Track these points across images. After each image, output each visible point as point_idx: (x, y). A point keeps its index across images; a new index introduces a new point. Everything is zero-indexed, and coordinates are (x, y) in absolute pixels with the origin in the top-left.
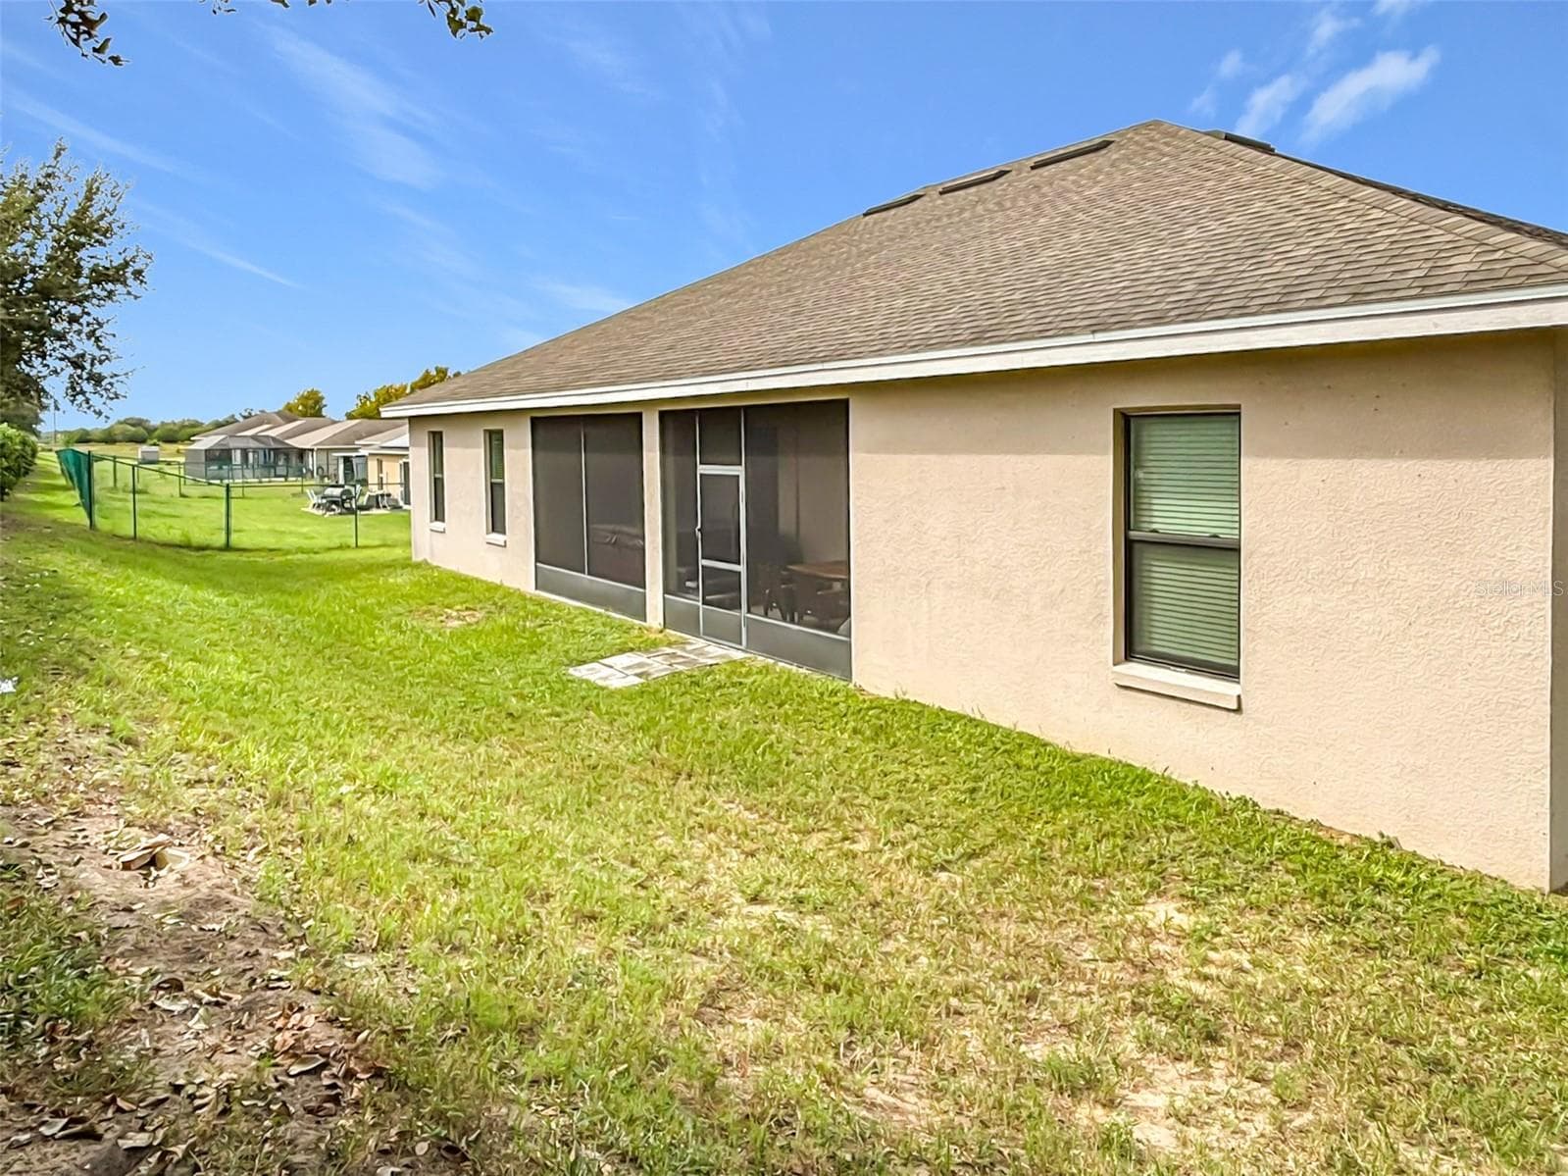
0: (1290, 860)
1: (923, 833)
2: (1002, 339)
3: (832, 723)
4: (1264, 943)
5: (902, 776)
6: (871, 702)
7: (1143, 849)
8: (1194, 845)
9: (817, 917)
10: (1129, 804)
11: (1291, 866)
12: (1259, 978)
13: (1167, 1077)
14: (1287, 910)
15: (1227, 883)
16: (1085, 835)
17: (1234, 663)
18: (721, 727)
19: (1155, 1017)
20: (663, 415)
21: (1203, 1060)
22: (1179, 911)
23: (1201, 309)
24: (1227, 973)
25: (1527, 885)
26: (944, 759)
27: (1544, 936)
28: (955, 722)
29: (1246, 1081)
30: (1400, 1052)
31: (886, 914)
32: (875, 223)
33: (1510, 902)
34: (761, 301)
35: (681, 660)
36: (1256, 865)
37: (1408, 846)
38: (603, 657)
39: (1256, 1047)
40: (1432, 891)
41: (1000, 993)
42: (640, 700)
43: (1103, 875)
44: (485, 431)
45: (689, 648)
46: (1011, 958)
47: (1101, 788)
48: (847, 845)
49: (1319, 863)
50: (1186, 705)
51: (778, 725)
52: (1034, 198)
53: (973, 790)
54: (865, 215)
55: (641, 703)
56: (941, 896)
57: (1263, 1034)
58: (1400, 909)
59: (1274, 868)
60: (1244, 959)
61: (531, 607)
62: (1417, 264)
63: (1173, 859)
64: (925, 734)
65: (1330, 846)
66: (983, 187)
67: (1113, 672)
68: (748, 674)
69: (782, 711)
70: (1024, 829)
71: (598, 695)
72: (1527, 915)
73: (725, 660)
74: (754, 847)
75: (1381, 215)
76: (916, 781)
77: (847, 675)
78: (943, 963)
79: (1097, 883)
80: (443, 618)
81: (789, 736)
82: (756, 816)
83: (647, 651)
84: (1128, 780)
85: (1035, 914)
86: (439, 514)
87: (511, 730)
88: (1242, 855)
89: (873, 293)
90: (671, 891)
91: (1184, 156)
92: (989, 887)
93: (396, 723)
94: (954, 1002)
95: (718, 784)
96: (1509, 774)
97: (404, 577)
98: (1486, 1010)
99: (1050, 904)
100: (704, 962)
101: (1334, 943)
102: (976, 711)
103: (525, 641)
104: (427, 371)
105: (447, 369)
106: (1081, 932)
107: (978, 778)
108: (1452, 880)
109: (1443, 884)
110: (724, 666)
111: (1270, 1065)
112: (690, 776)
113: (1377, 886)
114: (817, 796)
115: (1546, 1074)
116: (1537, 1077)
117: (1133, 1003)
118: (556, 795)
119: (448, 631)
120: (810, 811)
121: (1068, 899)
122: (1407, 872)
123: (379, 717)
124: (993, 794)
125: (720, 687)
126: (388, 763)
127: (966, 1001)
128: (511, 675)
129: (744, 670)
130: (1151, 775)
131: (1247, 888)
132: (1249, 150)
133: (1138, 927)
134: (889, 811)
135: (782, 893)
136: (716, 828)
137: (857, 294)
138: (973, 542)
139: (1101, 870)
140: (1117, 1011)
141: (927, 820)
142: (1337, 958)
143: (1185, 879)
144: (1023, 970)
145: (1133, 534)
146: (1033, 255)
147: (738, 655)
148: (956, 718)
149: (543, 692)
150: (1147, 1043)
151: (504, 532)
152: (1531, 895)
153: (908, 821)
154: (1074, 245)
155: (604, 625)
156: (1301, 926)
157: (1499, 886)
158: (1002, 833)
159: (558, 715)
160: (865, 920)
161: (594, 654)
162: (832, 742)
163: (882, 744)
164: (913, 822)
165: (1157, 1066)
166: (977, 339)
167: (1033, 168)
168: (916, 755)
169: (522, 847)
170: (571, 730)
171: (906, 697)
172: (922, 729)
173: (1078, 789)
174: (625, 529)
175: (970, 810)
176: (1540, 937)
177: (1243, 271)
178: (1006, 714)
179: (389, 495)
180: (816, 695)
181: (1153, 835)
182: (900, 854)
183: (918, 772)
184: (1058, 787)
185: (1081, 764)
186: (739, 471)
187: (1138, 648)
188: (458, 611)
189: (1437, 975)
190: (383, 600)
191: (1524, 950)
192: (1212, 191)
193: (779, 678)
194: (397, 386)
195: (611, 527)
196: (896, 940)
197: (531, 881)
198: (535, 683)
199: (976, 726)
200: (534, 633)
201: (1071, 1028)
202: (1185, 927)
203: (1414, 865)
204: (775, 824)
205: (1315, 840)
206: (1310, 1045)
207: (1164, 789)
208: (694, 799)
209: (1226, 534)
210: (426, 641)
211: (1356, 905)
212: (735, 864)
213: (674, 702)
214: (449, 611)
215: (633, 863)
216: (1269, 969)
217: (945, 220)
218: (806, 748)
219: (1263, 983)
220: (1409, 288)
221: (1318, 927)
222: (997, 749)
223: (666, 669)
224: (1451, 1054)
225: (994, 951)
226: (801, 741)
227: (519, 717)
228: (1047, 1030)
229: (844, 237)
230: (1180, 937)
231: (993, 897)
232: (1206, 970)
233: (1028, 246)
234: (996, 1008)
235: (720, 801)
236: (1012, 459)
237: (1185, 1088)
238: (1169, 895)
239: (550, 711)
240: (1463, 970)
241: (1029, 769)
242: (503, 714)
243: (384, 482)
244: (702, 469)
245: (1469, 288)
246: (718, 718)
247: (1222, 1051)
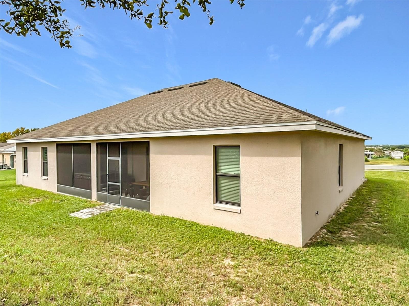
0: (253, 246)
1: (171, 249)
2: (188, 128)
3: (146, 223)
4: (249, 266)
5: (165, 236)
6: (155, 217)
7: (222, 247)
8: (233, 245)
9: (148, 275)
10: (218, 237)
11: (253, 248)
12: (249, 274)
13: (233, 301)
14: (253, 258)
15: (240, 253)
16: (209, 245)
17: (239, 202)
18: (116, 227)
19: (229, 287)
20: (97, 144)
21: (240, 296)
22: (231, 261)
23: (232, 123)
24: (243, 274)
25: (298, 247)
26: (175, 230)
27: (302, 257)
28: (176, 220)
29: (250, 299)
30: (278, 287)
31: (165, 271)
32: (152, 97)
33: (295, 251)
34: (124, 115)
35: (103, 209)
36: (246, 248)
37: (275, 240)
38: (80, 210)
39: (251, 290)
40: (281, 250)
41: (194, 288)
42: (92, 222)
43: (214, 255)
44: (41, 147)
45: (105, 206)
46: (196, 278)
47: (211, 233)
48: (153, 255)
49: (258, 246)
50: (229, 212)
51: (132, 225)
52: (191, 94)
53: (183, 237)
54: (149, 94)
55: (93, 222)
56: (178, 265)
57: (252, 287)
58: (275, 255)
59: (249, 248)
60: (245, 270)
61: (56, 197)
62: (275, 116)
63: (229, 249)
64: (170, 224)
65: (260, 242)
66: (178, 90)
67: (213, 206)
68: (122, 212)
69: (132, 221)
70: (195, 246)
71: (79, 221)
72: (298, 253)
73: (116, 209)
74: (129, 258)
75: (267, 104)
76: (169, 236)
77: (149, 210)
78: (180, 282)
79: (212, 257)
80: (29, 201)
81: (135, 228)
82: (128, 250)
83: (92, 207)
84: (217, 231)
85: (200, 266)
86: (26, 171)
87: (54, 233)
88: (243, 246)
89: (154, 115)
90: (109, 274)
91: (223, 87)
92: (189, 261)
93: (18, 234)
94: (184, 291)
95: (117, 243)
96: (294, 223)
97: (14, 189)
98: (293, 275)
99: (203, 263)
100: (121, 292)
101: (263, 264)
102: (181, 217)
103: (55, 207)
104: (18, 129)
105: (24, 128)
106: (211, 269)
107: (184, 234)
108: (284, 247)
109: (283, 248)
110: (115, 210)
111: (254, 294)
112: (109, 241)
113: (270, 250)
114: (144, 243)
115: (305, 287)
116: (304, 288)
117: (224, 284)
118: (71, 250)
119: (31, 205)
120: (143, 247)
121: (207, 261)
122: (276, 246)
123: (12, 232)
124: (188, 238)
125: (114, 216)
126: (18, 246)
127: (187, 291)
128: (52, 217)
129: (121, 211)
130: (222, 229)
131: (245, 254)
132: (237, 87)
133: (223, 266)
134: (163, 245)
135: (138, 270)
136: (118, 255)
137: (150, 115)
138: (181, 176)
139: (213, 253)
140: (221, 287)
141: (172, 246)
142: (264, 267)
143: (232, 253)
144: (199, 281)
145: (217, 174)
146: (193, 108)
147: (119, 207)
148: (177, 219)
149: (63, 221)
150: (228, 294)
151: (47, 176)
152: (299, 248)
153: (168, 247)
154: (202, 106)
155: (79, 201)
156: (256, 261)
157: (293, 247)
158: (190, 247)
159: (68, 227)
160: (160, 274)
161: (77, 209)
162: (146, 228)
163: (159, 228)
164: (169, 247)
165: (231, 299)
166: (182, 128)
167: (190, 87)
168: (168, 230)
169: (65, 267)
170: (73, 231)
171: (164, 215)
172: (169, 223)
173: (206, 234)
174: (84, 174)
175: (182, 242)
176: (301, 257)
177: (240, 115)
178: (189, 218)
179: (6, 165)
180: (141, 216)
181: (224, 244)
182: (166, 256)
183: (169, 234)
184: (202, 234)
185: (207, 228)
186: (119, 159)
187: (219, 200)
188: (33, 199)
189: (284, 268)
190: (8, 197)
191: (299, 261)
192: (231, 96)
193: (131, 212)
194: (8, 133)
195: (80, 174)
196: (168, 278)
197: (70, 276)
198: (60, 219)
199: (182, 221)
200: (58, 204)
201: (211, 293)
202: (233, 265)
203: (277, 245)
204: (134, 252)
205: (257, 241)
206: (261, 288)
207: (225, 232)
208: (111, 247)
209: (237, 173)
210: (24, 208)
211: (267, 255)
212: (124, 264)
213: (102, 221)
214: (30, 199)
215: (97, 267)
216: (251, 272)
217: (170, 98)
218: (140, 231)
219: (250, 275)
220: (274, 121)
221: (259, 261)
222: (187, 226)
223: (98, 212)
224: (288, 285)
225: (192, 277)
226: (138, 229)
227: (57, 229)
228: (206, 294)
229: (144, 100)
230: (232, 267)
231: (190, 264)
232: (238, 274)
233: (191, 106)
234: (194, 291)
235: (118, 247)
236: (190, 156)
237: (238, 302)
238: (229, 257)
239: (66, 226)
240: (288, 267)
241: (195, 230)
242: (52, 229)
243: (5, 161)
244: (108, 158)
245: (286, 122)
246: (115, 225)
247: (244, 293)
